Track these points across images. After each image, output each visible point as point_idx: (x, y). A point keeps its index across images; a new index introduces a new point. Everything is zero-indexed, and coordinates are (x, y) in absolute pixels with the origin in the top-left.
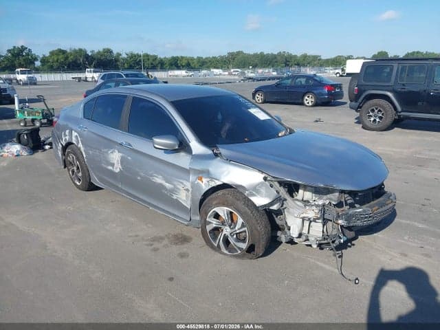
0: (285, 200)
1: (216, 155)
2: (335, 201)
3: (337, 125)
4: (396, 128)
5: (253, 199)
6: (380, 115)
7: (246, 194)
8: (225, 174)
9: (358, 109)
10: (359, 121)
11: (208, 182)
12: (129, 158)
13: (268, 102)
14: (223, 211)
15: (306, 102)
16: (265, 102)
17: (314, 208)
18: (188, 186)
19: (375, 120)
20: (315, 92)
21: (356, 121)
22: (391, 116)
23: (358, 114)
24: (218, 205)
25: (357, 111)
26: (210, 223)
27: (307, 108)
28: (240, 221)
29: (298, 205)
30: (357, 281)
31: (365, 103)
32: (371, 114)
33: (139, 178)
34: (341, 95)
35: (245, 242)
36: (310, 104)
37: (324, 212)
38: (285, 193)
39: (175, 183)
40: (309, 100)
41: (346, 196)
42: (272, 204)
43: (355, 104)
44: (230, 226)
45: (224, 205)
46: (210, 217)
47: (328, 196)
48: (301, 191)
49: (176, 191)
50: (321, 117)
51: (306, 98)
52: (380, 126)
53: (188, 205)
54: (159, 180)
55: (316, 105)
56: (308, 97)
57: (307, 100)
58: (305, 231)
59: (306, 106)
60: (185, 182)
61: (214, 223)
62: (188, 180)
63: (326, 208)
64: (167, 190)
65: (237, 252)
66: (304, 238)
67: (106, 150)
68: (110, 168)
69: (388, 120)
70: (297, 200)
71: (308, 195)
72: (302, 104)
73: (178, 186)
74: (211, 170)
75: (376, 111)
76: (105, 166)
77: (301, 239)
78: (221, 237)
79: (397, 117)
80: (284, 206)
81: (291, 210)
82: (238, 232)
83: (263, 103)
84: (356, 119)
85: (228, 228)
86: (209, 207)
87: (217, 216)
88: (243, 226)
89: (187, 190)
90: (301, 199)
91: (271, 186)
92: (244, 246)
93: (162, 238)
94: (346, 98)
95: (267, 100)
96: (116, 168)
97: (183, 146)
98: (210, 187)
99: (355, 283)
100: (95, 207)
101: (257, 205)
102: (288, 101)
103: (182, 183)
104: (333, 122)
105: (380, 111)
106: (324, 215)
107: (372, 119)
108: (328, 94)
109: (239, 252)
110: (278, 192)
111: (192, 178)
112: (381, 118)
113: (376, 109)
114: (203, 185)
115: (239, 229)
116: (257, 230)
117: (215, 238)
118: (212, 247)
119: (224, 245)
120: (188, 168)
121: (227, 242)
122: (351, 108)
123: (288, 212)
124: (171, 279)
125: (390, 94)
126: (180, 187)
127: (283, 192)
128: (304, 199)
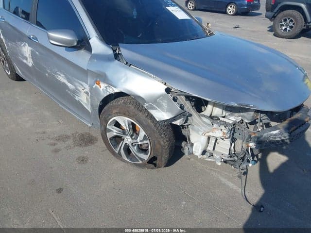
0: (191, 115)
1: (117, 56)
2: (248, 120)
3: (253, 32)
4: (302, 37)
5: (153, 112)
6: (291, 24)
7: (145, 106)
8: (122, 81)
9: (272, 18)
10: (272, 29)
11: (106, 87)
12: (37, 53)
13: (197, 10)
14: (124, 121)
15: (228, 11)
16: (195, 9)
17: (223, 127)
18: (87, 89)
19: (286, 29)
20: (237, 3)
21: (269, 29)
22: (300, 26)
23: (271, 23)
24: (119, 114)
25: (271, 20)
26: (110, 131)
27: (229, 16)
28: (142, 133)
29: (204, 122)
30: (262, 209)
31: (279, 13)
32: (283, 23)
33: (47, 75)
34: (257, 7)
35: (147, 154)
36: (232, 13)
37: (234, 131)
38: (190, 107)
39: (77, 84)
40: (231, 9)
41: (262, 115)
42: (174, 119)
43: (271, 14)
44: (132, 136)
45: (125, 115)
46: (110, 124)
47: (241, 114)
48: (209, 107)
49: (77, 93)
50: (240, 25)
51: (229, 7)
52: (290, 34)
53: (89, 108)
54: (62, 79)
55: (236, 14)
56: (231, 7)
57: (229, 9)
58: (210, 148)
59: (228, 15)
60: (84, 84)
61: (115, 131)
62: (87, 83)
63: (237, 127)
64: (69, 90)
65: (138, 161)
66: (208, 154)
67: (19, 43)
68: (25, 61)
69: (298, 30)
70: (204, 116)
71: (218, 111)
72: (225, 13)
73: (79, 88)
74: (109, 74)
75: (288, 21)
76: (21, 59)
77: (205, 156)
78: (122, 145)
79: (305, 28)
80: (189, 122)
81: (196, 126)
82: (140, 143)
83: (193, 10)
84: (269, 27)
85: (129, 137)
86: (110, 115)
87: (117, 125)
88: (145, 138)
89: (87, 93)
90: (209, 115)
91: (175, 100)
92: (146, 157)
93: (67, 137)
94: (262, 9)
95: (197, 8)
96: (29, 62)
97: (83, 44)
98: (108, 94)
99: (260, 211)
100: (18, 98)
101: (158, 120)
102: (215, 9)
103: (83, 86)
104: (248, 29)
105: (291, 21)
106: (233, 135)
107: (284, 28)
108: (248, 5)
109: (141, 162)
110: (182, 107)
111: (90, 80)
112: (291, 27)
113: (289, 19)
114: (101, 89)
115: (140, 141)
116: (160, 144)
117: (116, 146)
118: (113, 153)
119: (125, 154)
120: (86, 69)
121: (128, 151)
122: (266, 17)
123: (192, 129)
124: (60, 191)
125: (303, 6)
126: (80, 89)
127: (189, 107)
128: (213, 115)
